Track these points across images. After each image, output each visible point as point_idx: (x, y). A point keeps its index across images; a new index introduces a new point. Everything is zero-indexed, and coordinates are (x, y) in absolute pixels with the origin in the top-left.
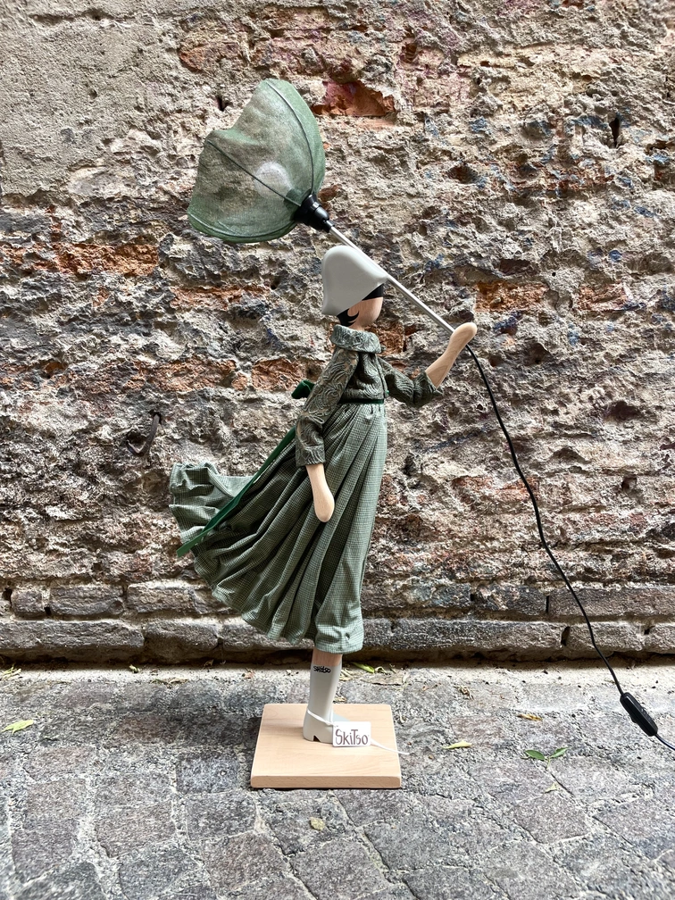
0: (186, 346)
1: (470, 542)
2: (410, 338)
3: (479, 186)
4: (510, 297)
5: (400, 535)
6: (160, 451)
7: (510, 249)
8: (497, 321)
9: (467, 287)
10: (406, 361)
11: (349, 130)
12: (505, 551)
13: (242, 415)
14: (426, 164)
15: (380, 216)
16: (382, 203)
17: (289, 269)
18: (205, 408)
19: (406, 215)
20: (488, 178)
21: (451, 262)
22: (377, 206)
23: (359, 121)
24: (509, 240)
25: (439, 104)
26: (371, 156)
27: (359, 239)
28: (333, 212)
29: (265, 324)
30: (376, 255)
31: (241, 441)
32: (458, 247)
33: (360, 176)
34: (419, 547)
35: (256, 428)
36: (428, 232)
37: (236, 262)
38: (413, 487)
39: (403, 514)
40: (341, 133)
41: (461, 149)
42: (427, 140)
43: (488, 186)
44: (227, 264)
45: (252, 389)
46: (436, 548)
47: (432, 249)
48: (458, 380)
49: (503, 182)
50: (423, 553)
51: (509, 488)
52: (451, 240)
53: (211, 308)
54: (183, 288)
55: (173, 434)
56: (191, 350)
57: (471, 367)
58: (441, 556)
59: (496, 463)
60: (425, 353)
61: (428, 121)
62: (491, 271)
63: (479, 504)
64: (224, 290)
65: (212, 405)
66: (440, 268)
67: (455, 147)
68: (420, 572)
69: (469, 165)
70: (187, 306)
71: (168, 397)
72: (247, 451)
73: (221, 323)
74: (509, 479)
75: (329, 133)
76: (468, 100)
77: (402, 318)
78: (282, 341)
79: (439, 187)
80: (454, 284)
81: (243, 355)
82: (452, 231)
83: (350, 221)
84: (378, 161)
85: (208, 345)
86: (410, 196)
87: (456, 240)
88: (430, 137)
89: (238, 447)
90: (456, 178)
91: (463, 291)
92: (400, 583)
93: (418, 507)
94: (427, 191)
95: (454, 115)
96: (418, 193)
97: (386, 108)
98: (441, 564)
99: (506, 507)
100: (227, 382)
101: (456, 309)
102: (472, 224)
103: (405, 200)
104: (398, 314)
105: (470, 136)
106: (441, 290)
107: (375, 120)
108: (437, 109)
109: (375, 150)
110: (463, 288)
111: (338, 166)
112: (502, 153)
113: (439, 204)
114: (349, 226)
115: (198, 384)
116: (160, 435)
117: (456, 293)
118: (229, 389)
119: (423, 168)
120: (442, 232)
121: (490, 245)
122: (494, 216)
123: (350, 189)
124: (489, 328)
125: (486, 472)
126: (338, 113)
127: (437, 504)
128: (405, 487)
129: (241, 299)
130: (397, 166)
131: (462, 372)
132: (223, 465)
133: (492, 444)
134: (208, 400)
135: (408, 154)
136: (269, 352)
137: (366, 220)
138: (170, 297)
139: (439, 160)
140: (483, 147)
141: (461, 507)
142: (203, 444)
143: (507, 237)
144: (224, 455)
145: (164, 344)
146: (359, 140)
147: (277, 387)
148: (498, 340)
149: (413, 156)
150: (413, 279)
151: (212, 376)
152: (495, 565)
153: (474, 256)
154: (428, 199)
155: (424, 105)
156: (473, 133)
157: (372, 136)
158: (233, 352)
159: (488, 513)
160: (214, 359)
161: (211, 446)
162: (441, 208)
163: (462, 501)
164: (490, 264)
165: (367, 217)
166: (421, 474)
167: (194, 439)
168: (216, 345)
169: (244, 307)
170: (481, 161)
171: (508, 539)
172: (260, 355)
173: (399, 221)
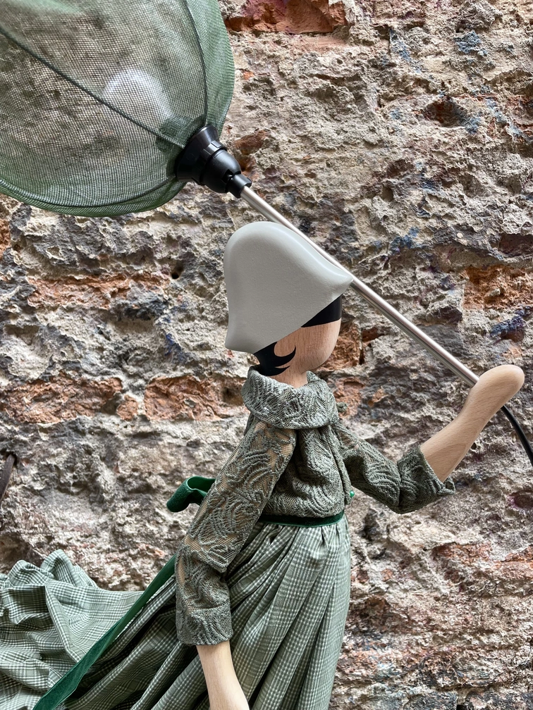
0: (51, 360)
1: (458, 636)
2: (370, 345)
3: (470, 130)
4: (514, 287)
5: (357, 624)
6: (14, 507)
7: (515, 220)
8: (495, 322)
9: (451, 274)
10: (364, 378)
11: (281, 52)
12: (508, 647)
13: (131, 456)
14: (391, 99)
15: (326, 175)
16: (329, 156)
17: (196, 250)
18: (78, 446)
19: (363, 172)
20: (482, 118)
21: (429, 238)
22: (321, 161)
23: (295, 40)
24: (513, 206)
25: (409, 14)
26: (312, 89)
27: (295, 208)
28: (258, 169)
29: (163, 327)
30: (320, 230)
31: (130, 492)
32: (439, 217)
33: (296, 118)
34: (385, 640)
35: (150, 474)
36: (396, 197)
37: (120, 241)
38: (376, 558)
39: (362, 596)
40: (269, 57)
41: (444, 77)
42: (393, 65)
43: (483, 130)
44: (108, 244)
45: (144, 419)
46: (409, 644)
47: (401, 221)
48: (440, 405)
49: (503, 124)
50: (389, 651)
51: (515, 559)
52: (428, 208)
53: (86, 306)
54: (46, 279)
55: (32, 483)
56: (59, 367)
57: (458, 387)
58: (416, 656)
59: (495, 525)
60: (391, 368)
61: (395, 38)
62: (487, 252)
63: (471, 583)
64: (104, 281)
65: (90, 441)
66: (413, 247)
67: (434, 74)
68: (386, 679)
69: (455, 100)
70: (52, 304)
71: (26, 431)
72: (137, 505)
73: (101, 326)
74: (514, 546)
75: (252, 56)
76: (451, 8)
77: (358, 318)
78: (186, 351)
79: (412, 131)
80: (433, 269)
81: (132, 369)
82: (430, 196)
83: (283, 182)
84: (324, 96)
85: (81, 357)
86: (369, 145)
87: (436, 207)
88: (397, 60)
89: (125, 500)
90: (436, 119)
91: (445, 280)
92: (358, 693)
93: (384, 587)
94: (393, 138)
95: (432, 29)
96: (381, 141)
97: (333, 20)
98: (417, 666)
99: (510, 586)
100: (111, 408)
101: (437, 305)
102: (459, 185)
103: (361, 152)
104: (351, 313)
105: (456, 59)
106: (414, 278)
107: (318, 38)
108: (408, 21)
109: (319, 80)
110: (446, 275)
111: (265, 103)
112: (501, 83)
113: (412, 156)
114: (281, 189)
115: (68, 412)
116: (15, 483)
117: (435, 282)
118: (113, 418)
119: (388, 105)
120: (415, 196)
121: (487, 214)
122: (490, 172)
123: (282, 136)
124: (484, 333)
125: (481, 537)
126: (265, 29)
127: (410, 581)
128: (363, 558)
129: (128, 293)
130: (350, 102)
131: (445, 395)
132: (104, 527)
133: (489, 497)
134: (83, 433)
135: (365, 86)
136: (168, 366)
137: (306, 180)
138: (27, 290)
139: (411, 93)
140: (475, 74)
141: (445, 587)
142: (78, 494)
143: (510, 202)
144: (105, 511)
145: (19, 357)
146: (295, 66)
147: (181, 415)
148: (497, 349)
149: (373, 89)
150: (374, 263)
151: (89, 401)
152: (493, 667)
153: (462, 230)
154: (395, 149)
155: (389, 16)
156: (461, 53)
157: (313, 60)
158: (118, 365)
159: (485, 595)
160: (89, 377)
161: (88, 496)
162: (415, 162)
163: (446, 578)
164: (486, 242)
165: (307, 175)
166: (388, 539)
167: (63, 489)
168: (94, 357)
169: (133, 304)
170: (472, 94)
171: (513, 633)
172: (156, 370)
173: (353, 182)
